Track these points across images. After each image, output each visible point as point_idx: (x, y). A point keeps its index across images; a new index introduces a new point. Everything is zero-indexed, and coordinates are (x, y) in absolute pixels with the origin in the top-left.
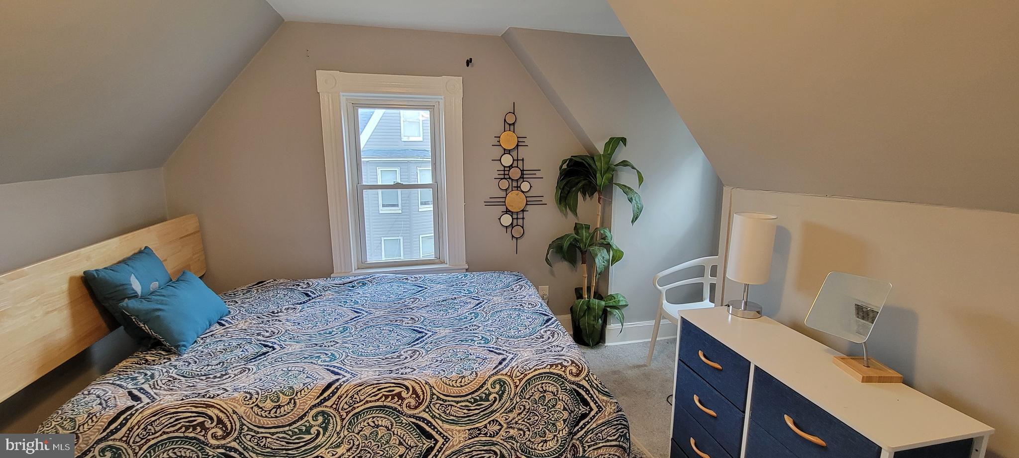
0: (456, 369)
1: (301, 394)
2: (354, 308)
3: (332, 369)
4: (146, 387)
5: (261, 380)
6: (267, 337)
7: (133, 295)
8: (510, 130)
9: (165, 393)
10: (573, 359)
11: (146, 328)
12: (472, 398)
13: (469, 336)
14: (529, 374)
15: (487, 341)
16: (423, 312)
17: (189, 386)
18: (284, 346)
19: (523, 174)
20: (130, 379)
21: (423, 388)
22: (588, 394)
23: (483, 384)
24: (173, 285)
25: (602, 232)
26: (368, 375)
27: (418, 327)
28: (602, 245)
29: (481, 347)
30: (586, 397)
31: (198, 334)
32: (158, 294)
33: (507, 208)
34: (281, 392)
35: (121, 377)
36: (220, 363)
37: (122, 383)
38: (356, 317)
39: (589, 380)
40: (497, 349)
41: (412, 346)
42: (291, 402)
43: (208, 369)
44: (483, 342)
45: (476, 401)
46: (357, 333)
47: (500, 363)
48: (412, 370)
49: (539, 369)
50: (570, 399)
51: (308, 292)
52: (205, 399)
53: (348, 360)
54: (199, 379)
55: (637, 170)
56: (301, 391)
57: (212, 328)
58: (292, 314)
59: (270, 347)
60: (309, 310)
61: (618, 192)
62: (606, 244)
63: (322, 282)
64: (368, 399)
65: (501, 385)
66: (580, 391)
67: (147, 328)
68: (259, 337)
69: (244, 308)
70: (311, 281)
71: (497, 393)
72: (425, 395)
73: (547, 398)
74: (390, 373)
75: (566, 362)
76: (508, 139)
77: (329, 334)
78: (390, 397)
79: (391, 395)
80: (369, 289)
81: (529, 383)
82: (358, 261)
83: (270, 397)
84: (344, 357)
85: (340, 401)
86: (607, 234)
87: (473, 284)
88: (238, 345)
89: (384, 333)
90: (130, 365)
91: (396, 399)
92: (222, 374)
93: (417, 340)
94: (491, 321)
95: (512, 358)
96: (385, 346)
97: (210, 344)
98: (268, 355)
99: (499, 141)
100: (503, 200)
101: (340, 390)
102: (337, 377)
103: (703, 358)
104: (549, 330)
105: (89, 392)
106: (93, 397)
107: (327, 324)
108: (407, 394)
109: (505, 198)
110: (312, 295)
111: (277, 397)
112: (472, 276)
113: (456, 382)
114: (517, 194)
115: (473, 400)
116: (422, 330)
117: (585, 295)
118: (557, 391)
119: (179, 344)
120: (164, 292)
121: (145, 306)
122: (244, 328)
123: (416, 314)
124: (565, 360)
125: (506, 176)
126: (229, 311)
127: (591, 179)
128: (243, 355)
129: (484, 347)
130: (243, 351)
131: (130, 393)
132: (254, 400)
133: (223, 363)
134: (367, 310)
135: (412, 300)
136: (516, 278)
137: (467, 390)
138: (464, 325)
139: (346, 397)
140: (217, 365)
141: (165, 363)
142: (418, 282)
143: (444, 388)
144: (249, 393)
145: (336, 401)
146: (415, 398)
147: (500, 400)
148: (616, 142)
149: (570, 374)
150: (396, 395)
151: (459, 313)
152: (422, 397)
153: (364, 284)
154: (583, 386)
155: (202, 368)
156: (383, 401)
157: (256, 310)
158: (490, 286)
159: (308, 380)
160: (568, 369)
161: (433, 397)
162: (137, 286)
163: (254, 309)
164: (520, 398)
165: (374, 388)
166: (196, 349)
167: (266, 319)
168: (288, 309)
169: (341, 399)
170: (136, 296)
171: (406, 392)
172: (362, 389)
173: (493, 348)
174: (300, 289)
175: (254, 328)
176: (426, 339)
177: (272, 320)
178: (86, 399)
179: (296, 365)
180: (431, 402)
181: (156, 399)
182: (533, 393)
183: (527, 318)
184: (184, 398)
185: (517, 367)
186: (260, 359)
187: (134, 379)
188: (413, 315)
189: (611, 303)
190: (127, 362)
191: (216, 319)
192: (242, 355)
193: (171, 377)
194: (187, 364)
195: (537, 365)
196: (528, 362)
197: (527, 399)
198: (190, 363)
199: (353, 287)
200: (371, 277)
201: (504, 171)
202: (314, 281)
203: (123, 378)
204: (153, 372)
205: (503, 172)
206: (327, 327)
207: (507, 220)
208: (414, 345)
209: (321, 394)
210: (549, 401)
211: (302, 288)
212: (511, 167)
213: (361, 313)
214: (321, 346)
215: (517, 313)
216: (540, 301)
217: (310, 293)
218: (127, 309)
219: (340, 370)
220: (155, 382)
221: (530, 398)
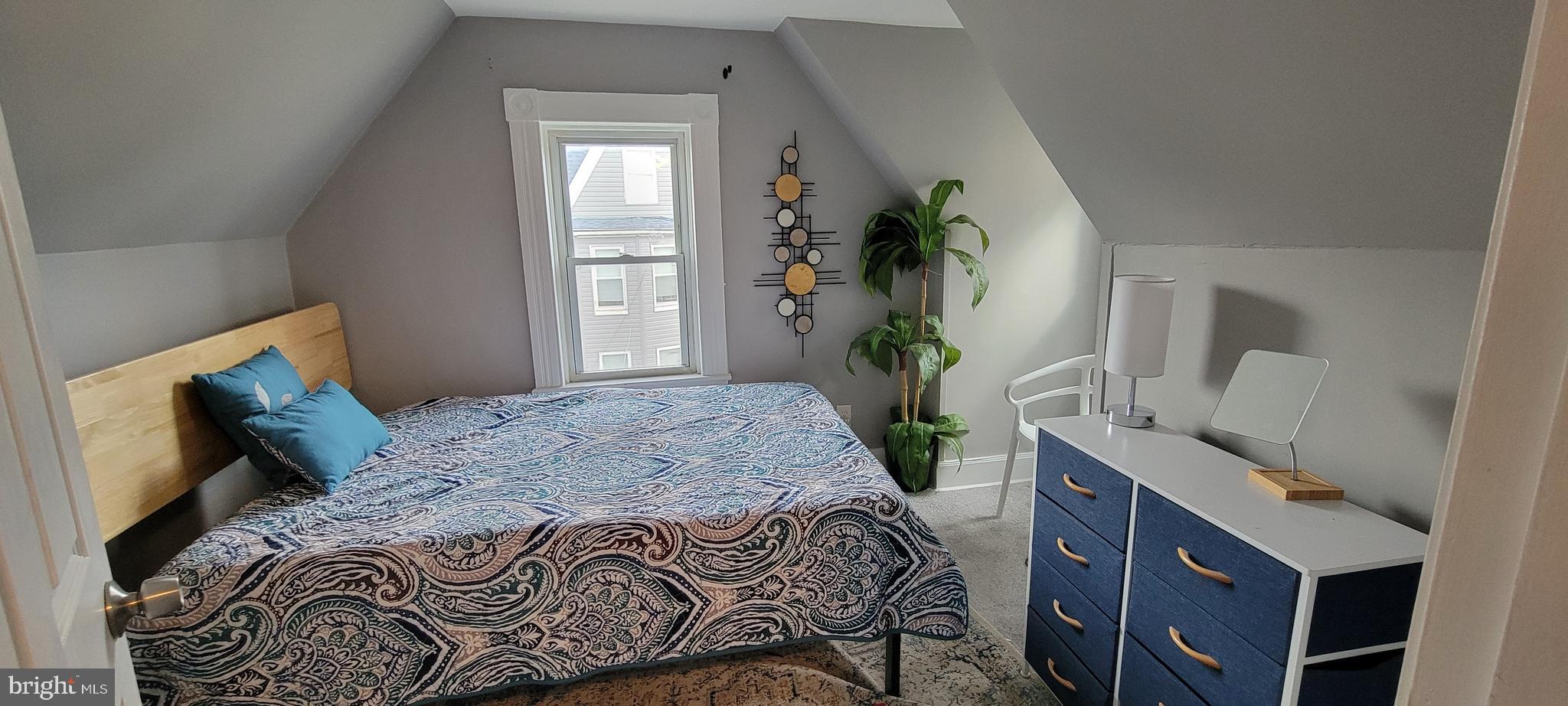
0: (718, 506)
1: (502, 538)
2: (569, 433)
3: (542, 507)
4: (286, 531)
5: (445, 521)
6: (447, 470)
7: (260, 410)
8: (789, 173)
9: (314, 538)
10: (884, 492)
11: (280, 456)
12: (741, 544)
13: (735, 466)
14: (821, 511)
15: (761, 472)
16: (669, 436)
17: (346, 531)
18: (472, 480)
19: (811, 239)
20: (263, 524)
21: (672, 530)
22: (906, 541)
23: (756, 525)
24: (314, 398)
25: (929, 321)
26: (594, 514)
27: (661, 456)
28: (928, 341)
29: (754, 478)
30: (904, 544)
31: (350, 467)
32: (293, 408)
33: (787, 289)
34: (474, 535)
35: (251, 521)
36: (386, 502)
37: (253, 528)
38: (572, 444)
39: (908, 520)
40: (775, 481)
41: (654, 479)
42: (489, 549)
43: (370, 510)
44: (755, 472)
45: (747, 548)
46: (574, 463)
47: (780, 498)
48: (655, 508)
49: (835, 505)
50: (881, 547)
51: (501, 413)
52: (370, 546)
53: (564, 496)
54: (359, 522)
55: (980, 229)
56: (502, 534)
57: (368, 460)
58: (480, 441)
59: (454, 482)
60: (505, 436)
61: (951, 262)
62: (936, 340)
63: (520, 399)
64: (595, 545)
65: (781, 526)
66: (896, 536)
67: (282, 455)
68: (436, 470)
69: (411, 434)
70: (504, 399)
71: (776, 538)
72: (676, 539)
73: (847, 546)
74: (625, 512)
75: (875, 496)
76: (788, 188)
77: (535, 465)
78: (627, 542)
79: (627, 540)
80: (588, 409)
81: (822, 524)
82: (570, 370)
83: (460, 543)
84: (558, 493)
85: (557, 548)
86: (936, 325)
87: (740, 400)
88: (408, 480)
89: (614, 463)
90: (262, 506)
91: (635, 546)
92: (390, 516)
93: (662, 471)
94: (766, 446)
95: (798, 492)
96: (615, 480)
97: (368, 480)
98: (452, 493)
99: (774, 190)
100: (781, 277)
101: (556, 533)
102: (551, 517)
103: (1070, 484)
104: (850, 456)
105: (210, 539)
106: (216, 545)
107: (532, 453)
108: (650, 538)
109: (785, 274)
110: (506, 416)
111: (470, 542)
112: (738, 388)
113: (718, 523)
114: (802, 269)
115: (742, 548)
116: (668, 459)
117: (905, 417)
118: (863, 535)
119: (326, 478)
120: (301, 406)
121: (277, 424)
122: (413, 459)
123: (659, 439)
124: (873, 493)
125: (785, 242)
126: (390, 439)
127: (911, 243)
128: (417, 492)
129: (757, 478)
130: (415, 488)
131: (266, 539)
132: (439, 546)
133: (390, 502)
134: (588, 434)
135: (651, 421)
136: (802, 390)
137: (733, 533)
138: (728, 452)
139: (565, 542)
140: (382, 504)
141: (308, 503)
142: (659, 398)
143: (702, 530)
144: (431, 537)
145: (551, 547)
146: (661, 544)
147: (781, 548)
148: (946, 187)
149: (880, 511)
150: (634, 539)
151: (720, 436)
152: (670, 544)
153: (581, 402)
154: (899, 528)
155: (361, 509)
156: (617, 549)
157: (428, 437)
158: (764, 401)
159: (511, 521)
160: (877, 506)
161: (687, 542)
162: (263, 398)
163: (424, 436)
164: (809, 545)
165: (603, 530)
166: (349, 486)
167: (444, 448)
168: (474, 435)
169: (559, 545)
170: (263, 411)
171: (649, 536)
172: (586, 532)
173: (770, 479)
174: (490, 409)
175: (429, 460)
176: (674, 470)
177: (453, 449)
178: (207, 547)
179: (493, 503)
180: (683, 550)
181: (303, 546)
182: (828, 538)
183: (819, 442)
184: (341, 544)
185: (805, 503)
186: (440, 497)
187: (267, 523)
188: (654, 441)
189: (944, 428)
190: (256, 503)
191: (374, 448)
192: (414, 492)
193: (319, 519)
194: (339, 504)
195: (833, 500)
196: (821, 496)
197: (820, 546)
198: (343, 504)
199: (565, 405)
200: (590, 392)
201: (782, 234)
202: (508, 398)
203: (252, 523)
204: (294, 514)
205: (780, 236)
206: (532, 457)
207: (788, 307)
208: (657, 477)
209: (531, 538)
210: (850, 549)
211: (491, 407)
212: (792, 228)
213: (578, 438)
214: (525, 480)
215: (804, 436)
216: (838, 419)
217: (503, 415)
218: (253, 427)
219: (555, 508)
220: (299, 526)
221: (823, 545)
